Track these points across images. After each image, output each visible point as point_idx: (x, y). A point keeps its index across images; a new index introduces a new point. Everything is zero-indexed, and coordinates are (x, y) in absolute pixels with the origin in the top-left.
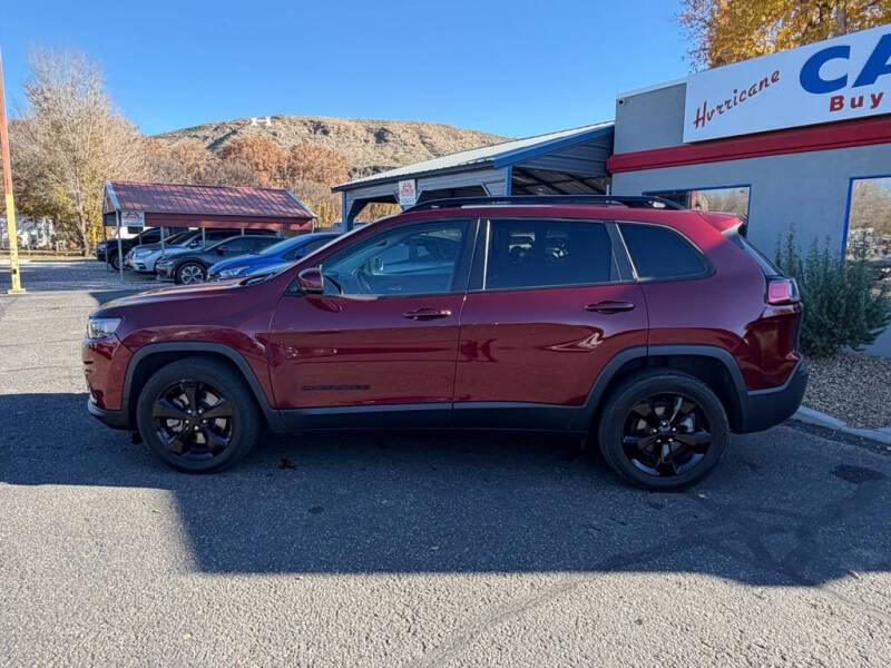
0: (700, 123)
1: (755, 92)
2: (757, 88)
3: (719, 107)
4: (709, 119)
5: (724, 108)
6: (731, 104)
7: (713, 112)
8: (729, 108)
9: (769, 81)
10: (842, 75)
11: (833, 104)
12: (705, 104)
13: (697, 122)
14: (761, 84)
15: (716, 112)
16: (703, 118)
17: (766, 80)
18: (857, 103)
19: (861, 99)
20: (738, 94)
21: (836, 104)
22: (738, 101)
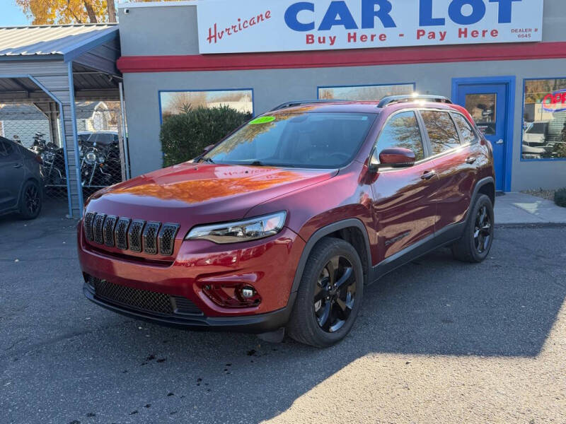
0: (213, 39)
1: (254, 23)
2: (256, 20)
3: (227, 30)
4: (220, 38)
5: (231, 31)
6: (237, 29)
7: (223, 32)
8: (235, 31)
9: (264, 17)
10: (311, 22)
11: (308, 39)
12: (215, 25)
13: (210, 38)
14: (258, 18)
15: (225, 33)
16: (215, 36)
17: (261, 15)
18: (322, 40)
19: (324, 38)
20: (242, 22)
21: (310, 39)
22: (242, 27)
